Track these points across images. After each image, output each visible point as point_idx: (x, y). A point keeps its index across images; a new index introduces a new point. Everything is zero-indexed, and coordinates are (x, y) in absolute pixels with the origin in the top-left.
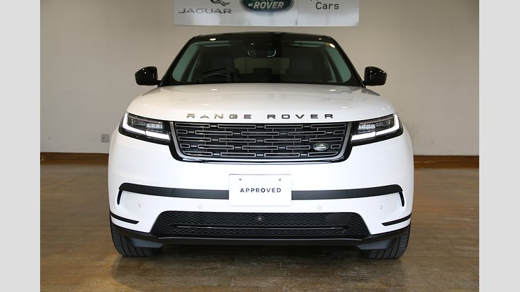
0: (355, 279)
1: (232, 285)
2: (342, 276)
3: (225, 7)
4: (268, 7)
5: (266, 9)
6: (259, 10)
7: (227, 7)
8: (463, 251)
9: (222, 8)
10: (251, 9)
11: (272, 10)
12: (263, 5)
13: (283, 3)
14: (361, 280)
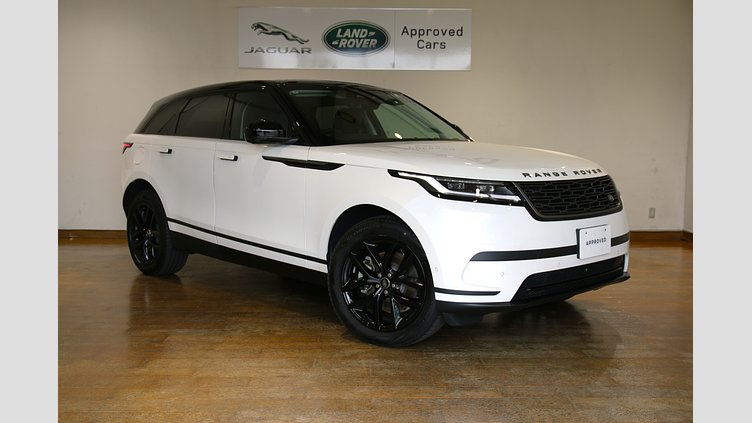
0: (462, 388)
1: (308, 397)
2: (447, 384)
3: (303, 46)
4: (358, 46)
5: (355, 48)
6: (345, 49)
7: (306, 45)
8: (597, 350)
9: (299, 47)
10: (336, 47)
11: (363, 50)
12: (351, 43)
13: (376, 41)
14: (471, 388)
